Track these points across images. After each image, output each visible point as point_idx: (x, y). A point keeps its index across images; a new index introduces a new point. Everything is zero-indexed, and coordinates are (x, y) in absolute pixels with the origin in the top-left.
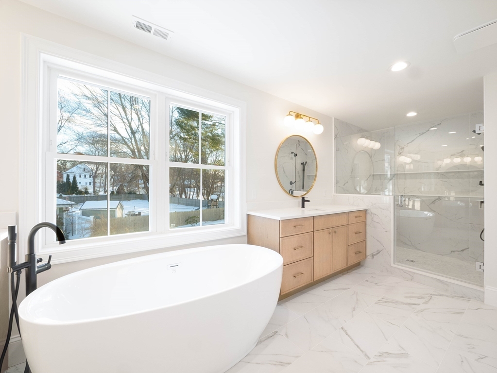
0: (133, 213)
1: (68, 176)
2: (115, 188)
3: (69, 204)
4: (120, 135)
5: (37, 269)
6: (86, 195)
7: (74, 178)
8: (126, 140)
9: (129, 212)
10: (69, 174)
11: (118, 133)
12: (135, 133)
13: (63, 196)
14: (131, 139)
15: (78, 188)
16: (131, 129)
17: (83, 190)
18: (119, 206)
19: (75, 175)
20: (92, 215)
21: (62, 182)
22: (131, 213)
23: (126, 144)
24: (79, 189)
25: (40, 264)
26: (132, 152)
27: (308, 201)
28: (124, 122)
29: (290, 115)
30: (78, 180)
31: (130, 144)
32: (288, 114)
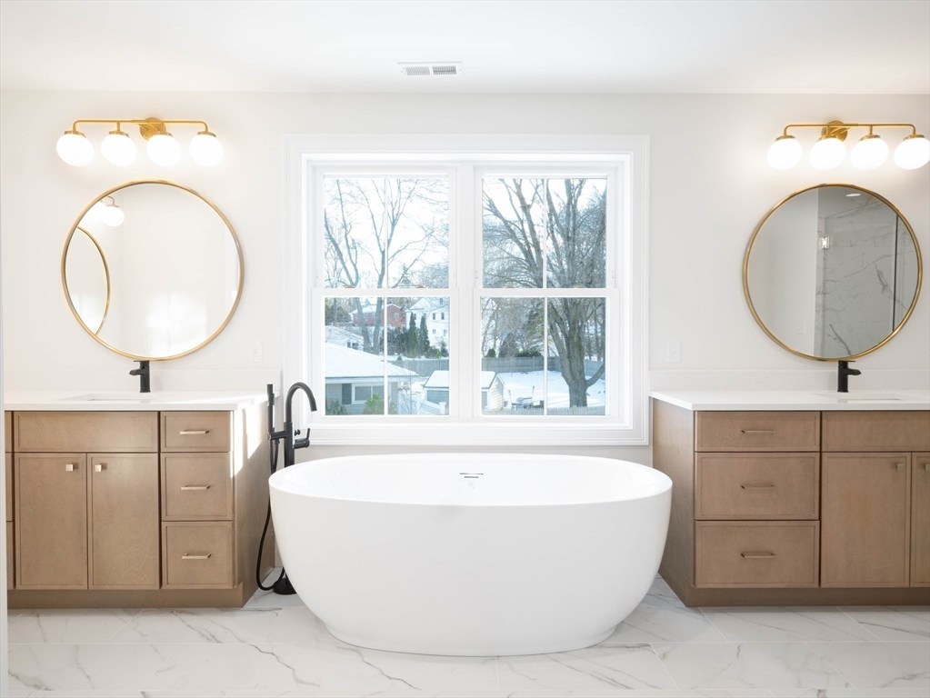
0: (528, 402)
1: (413, 318)
2: (498, 341)
3: (407, 376)
4: (501, 217)
5: (294, 443)
6: (443, 358)
7: (423, 320)
8: (513, 227)
9: (521, 400)
10: (414, 312)
11: (497, 214)
12: (529, 206)
13: (404, 358)
14: (522, 222)
15: (428, 342)
16: (522, 199)
17: (439, 348)
18: (495, 384)
19: (425, 314)
20: (443, 401)
21: (404, 329)
22: (525, 402)
23: (512, 235)
24: (431, 345)
25: (298, 437)
26: (526, 256)
27: (857, 373)
28: (507, 186)
29: (786, 136)
30: (430, 325)
31: (519, 235)
32: (782, 134)
